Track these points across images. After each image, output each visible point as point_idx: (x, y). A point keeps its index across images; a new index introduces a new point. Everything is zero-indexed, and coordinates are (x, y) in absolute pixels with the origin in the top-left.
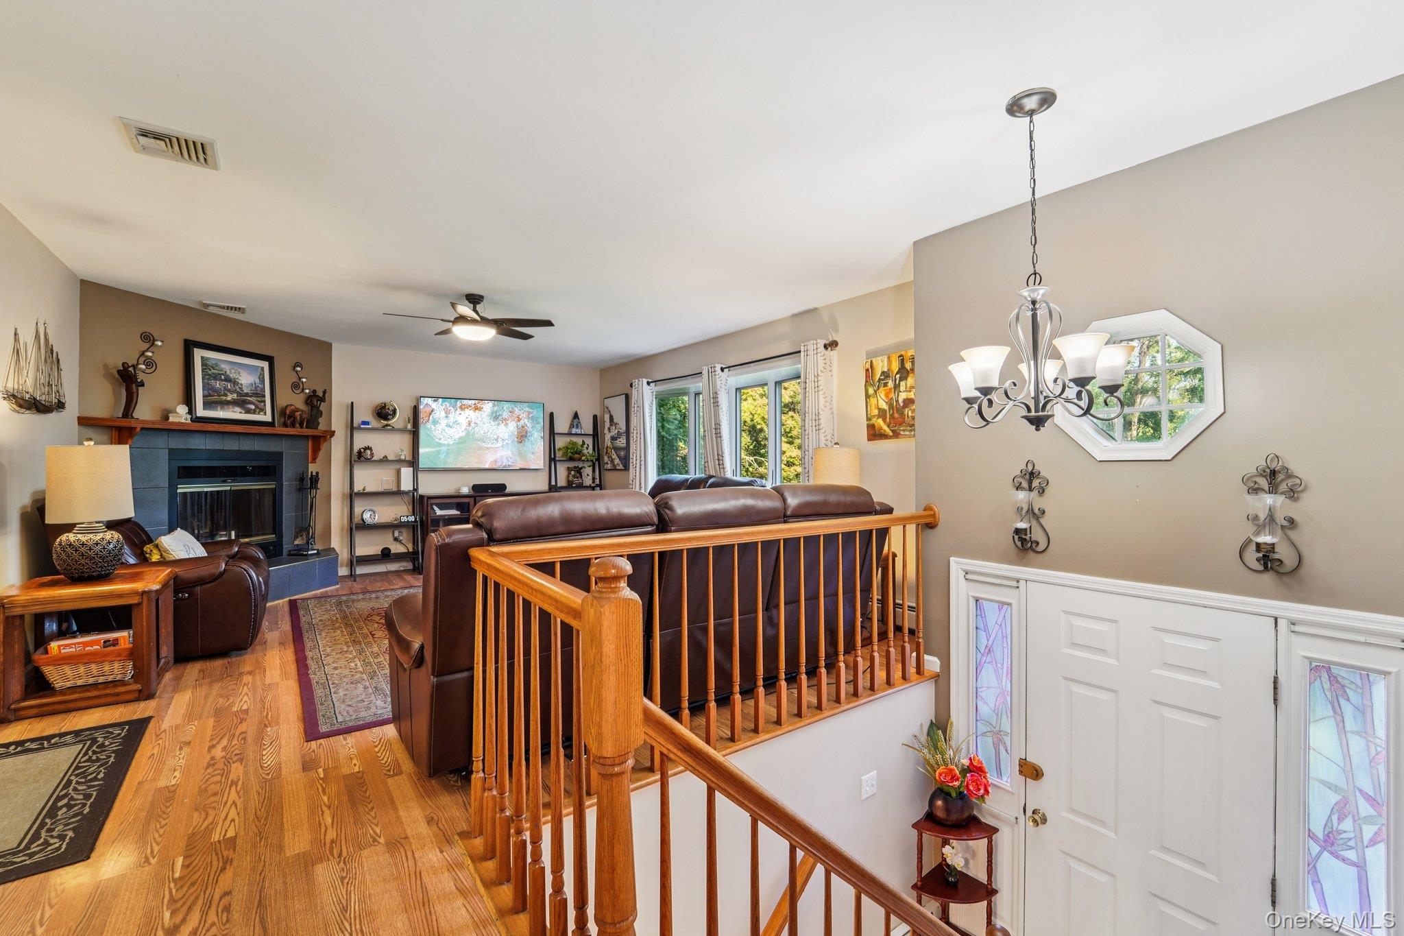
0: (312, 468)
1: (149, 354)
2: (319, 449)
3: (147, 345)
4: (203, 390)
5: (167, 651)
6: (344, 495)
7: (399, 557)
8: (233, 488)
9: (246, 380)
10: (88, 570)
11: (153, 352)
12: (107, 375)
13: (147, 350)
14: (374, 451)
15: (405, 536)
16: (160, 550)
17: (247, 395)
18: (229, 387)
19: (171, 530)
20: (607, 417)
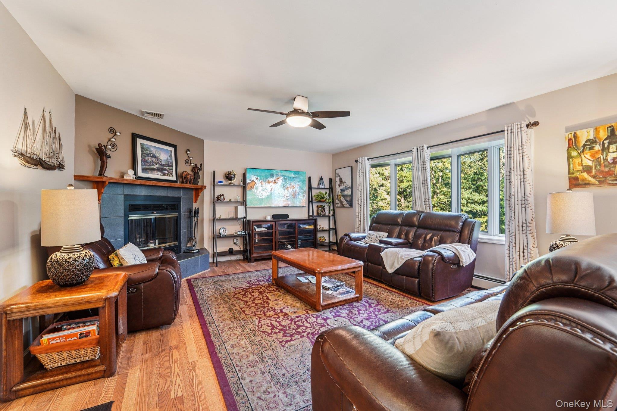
0: (195, 206)
1: (113, 140)
2: (199, 196)
3: (112, 135)
4: (142, 162)
5: (122, 328)
6: (210, 220)
7: (237, 253)
8: (157, 217)
9: (164, 157)
10: (69, 280)
11: (115, 139)
12: (90, 151)
13: (112, 138)
14: (225, 197)
15: (239, 241)
16: (118, 258)
17: (164, 165)
18: (155, 161)
19: (125, 243)
20: (338, 179)
